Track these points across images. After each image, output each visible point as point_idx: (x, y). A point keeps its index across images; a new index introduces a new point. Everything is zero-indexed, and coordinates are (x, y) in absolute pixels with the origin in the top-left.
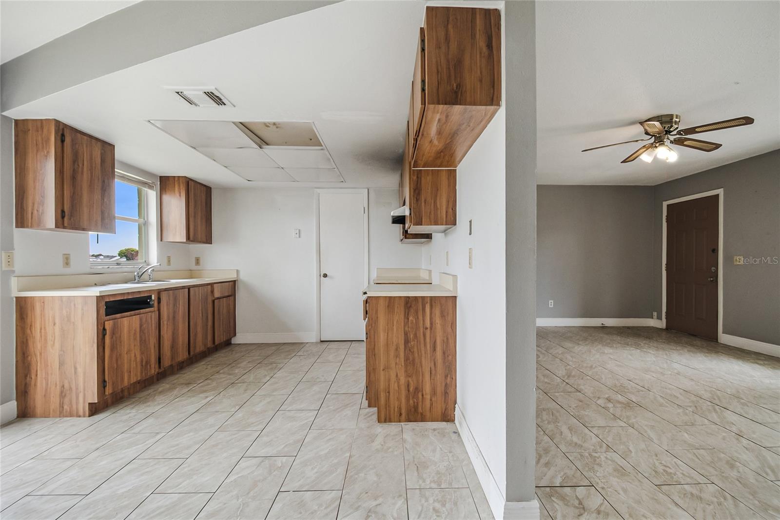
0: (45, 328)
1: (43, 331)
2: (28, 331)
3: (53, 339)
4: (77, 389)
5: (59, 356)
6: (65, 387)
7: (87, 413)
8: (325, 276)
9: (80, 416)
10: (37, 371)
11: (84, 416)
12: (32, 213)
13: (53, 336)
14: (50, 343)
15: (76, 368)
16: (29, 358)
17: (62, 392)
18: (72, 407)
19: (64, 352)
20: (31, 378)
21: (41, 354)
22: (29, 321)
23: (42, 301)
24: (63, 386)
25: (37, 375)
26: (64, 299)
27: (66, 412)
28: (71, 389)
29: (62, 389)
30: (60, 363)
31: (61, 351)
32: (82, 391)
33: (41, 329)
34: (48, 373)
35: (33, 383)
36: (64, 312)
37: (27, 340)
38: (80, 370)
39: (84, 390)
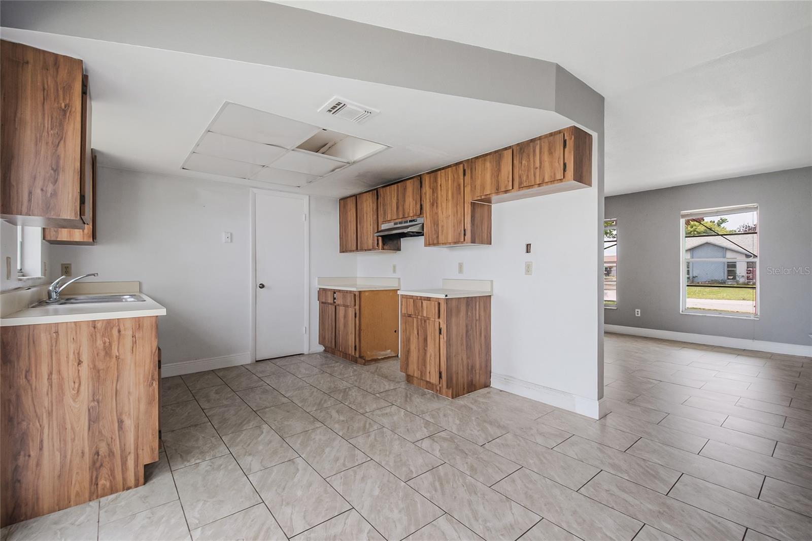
0: (59, 372)
1: (54, 376)
2: (23, 381)
3: (77, 385)
4: (123, 450)
5: (89, 410)
6: (100, 454)
7: (142, 480)
8: (262, 286)
9: (129, 488)
10: (41, 441)
11: (137, 486)
12: (30, 193)
13: (77, 381)
14: (69, 393)
15: (121, 422)
16: (25, 423)
17: (94, 463)
18: (114, 478)
19: (98, 402)
20: (29, 456)
21: (50, 414)
22: (23, 364)
23: (53, 330)
24: (98, 453)
25: (41, 449)
26: (99, 325)
27: (103, 489)
28: (111, 453)
29: (96, 456)
30: (90, 420)
31: (94, 400)
32: (132, 451)
33: (51, 374)
34: (65, 441)
35: (32, 462)
36: (99, 343)
37: (18, 397)
38: (129, 423)
39: (136, 449)
